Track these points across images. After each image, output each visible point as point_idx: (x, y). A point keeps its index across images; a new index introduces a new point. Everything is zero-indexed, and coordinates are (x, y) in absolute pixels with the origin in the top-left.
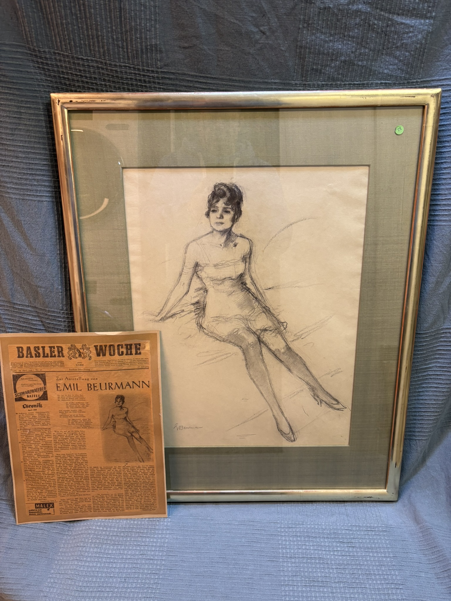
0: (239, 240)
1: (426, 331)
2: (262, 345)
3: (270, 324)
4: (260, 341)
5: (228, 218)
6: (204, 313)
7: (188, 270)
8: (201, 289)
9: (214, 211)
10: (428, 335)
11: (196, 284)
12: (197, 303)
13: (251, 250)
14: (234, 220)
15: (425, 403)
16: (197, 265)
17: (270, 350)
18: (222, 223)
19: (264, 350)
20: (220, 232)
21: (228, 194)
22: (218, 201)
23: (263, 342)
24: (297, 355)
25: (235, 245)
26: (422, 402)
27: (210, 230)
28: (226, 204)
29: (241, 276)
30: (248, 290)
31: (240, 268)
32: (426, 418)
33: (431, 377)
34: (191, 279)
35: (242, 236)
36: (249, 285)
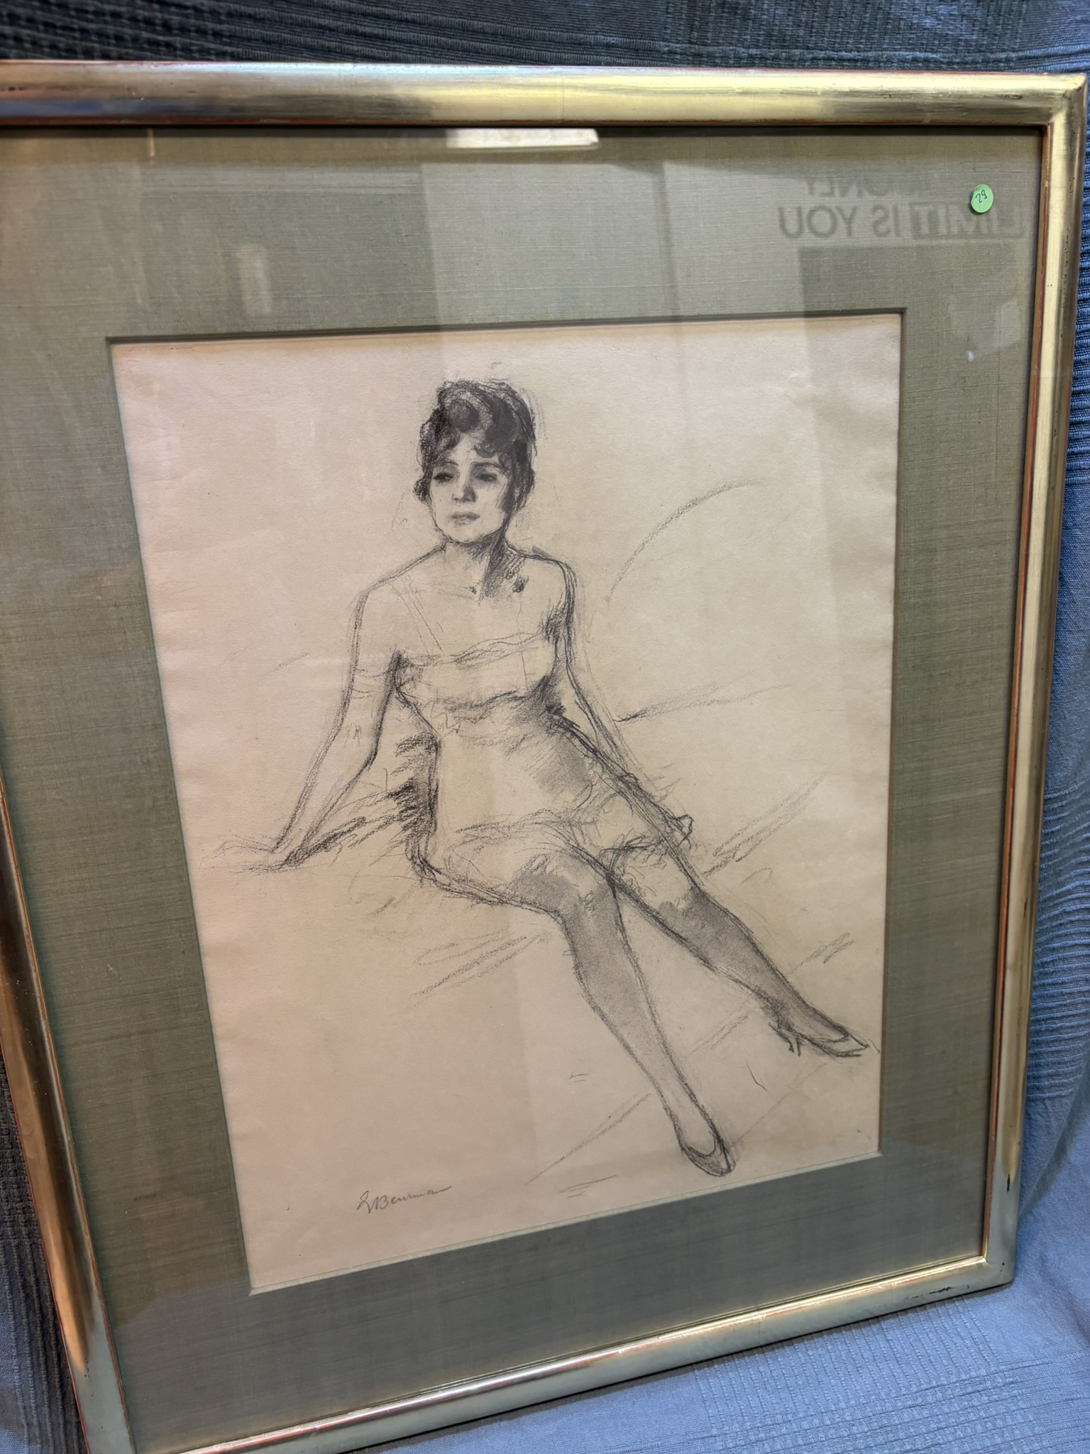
0: (530, 570)
1: (1060, 790)
2: (621, 896)
3: (640, 827)
4: (614, 884)
5: (490, 496)
6: (433, 821)
7: (372, 682)
8: (417, 742)
9: (442, 478)
10: (1064, 803)
11: (400, 725)
12: (408, 788)
13: (570, 597)
14: (511, 504)
15: (1062, 994)
16: (398, 663)
17: (644, 908)
18: (473, 517)
19: (629, 913)
20: (468, 545)
21: (486, 419)
22: (452, 445)
23: (623, 888)
24: (726, 912)
25: (520, 587)
26: (1052, 991)
27: (436, 541)
28: (480, 451)
29: (545, 685)
30: (570, 728)
31: (541, 660)
32: (1066, 1036)
33: (1073, 918)
34: (383, 711)
35: (539, 556)
36: (572, 712)
